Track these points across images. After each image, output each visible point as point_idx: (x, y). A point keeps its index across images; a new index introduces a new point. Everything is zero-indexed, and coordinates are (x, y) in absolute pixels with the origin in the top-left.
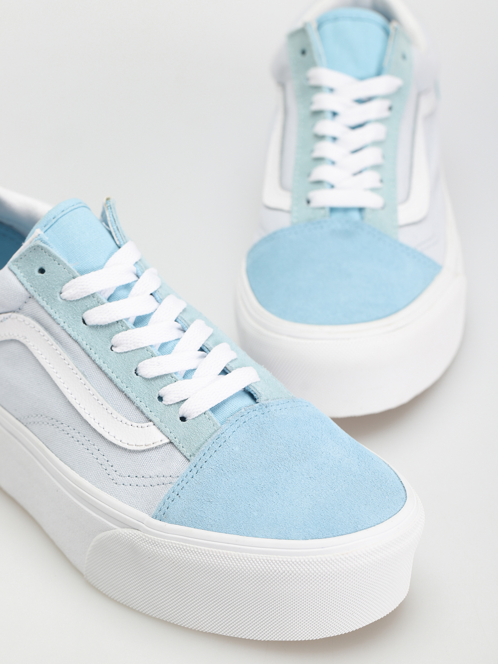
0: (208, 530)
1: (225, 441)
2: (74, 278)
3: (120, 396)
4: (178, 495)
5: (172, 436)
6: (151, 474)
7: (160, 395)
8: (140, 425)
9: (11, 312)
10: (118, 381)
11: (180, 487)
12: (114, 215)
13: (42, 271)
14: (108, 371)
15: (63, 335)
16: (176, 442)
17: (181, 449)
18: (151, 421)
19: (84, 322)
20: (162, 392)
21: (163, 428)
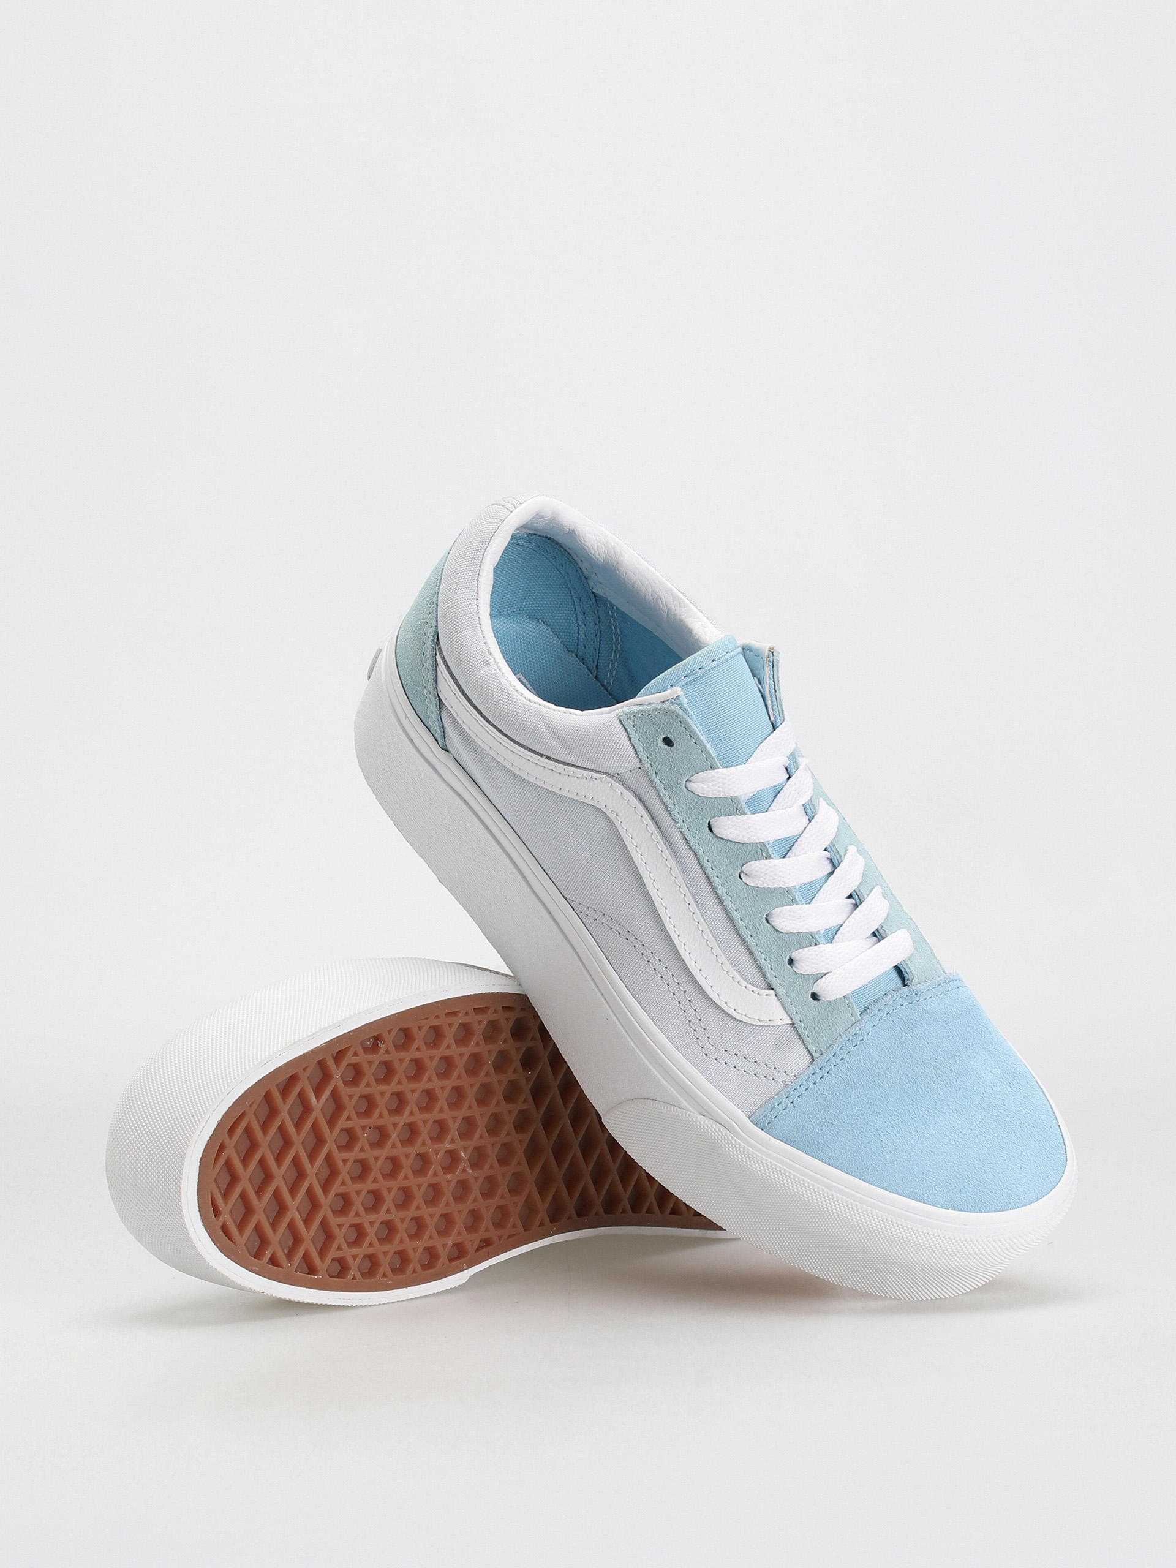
0: (822, 1160)
1: (863, 1040)
2: (712, 768)
3: (738, 944)
4: (792, 1103)
5: (797, 1019)
6: (757, 1059)
7: (792, 957)
8: (757, 990)
9: (605, 773)
10: (741, 925)
11: (796, 1093)
12: (776, 677)
13: (668, 742)
14: (731, 907)
15: (676, 837)
16: (800, 1027)
17: (806, 1039)
18: (773, 989)
19: (710, 828)
20: (795, 955)
21: (788, 1005)
